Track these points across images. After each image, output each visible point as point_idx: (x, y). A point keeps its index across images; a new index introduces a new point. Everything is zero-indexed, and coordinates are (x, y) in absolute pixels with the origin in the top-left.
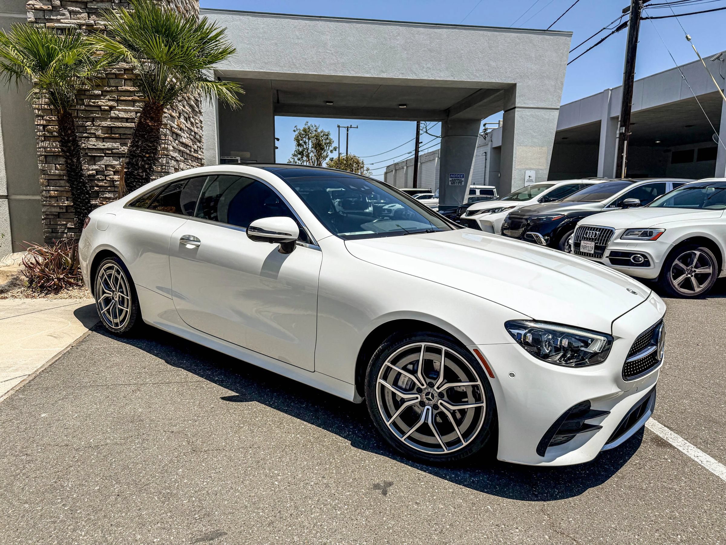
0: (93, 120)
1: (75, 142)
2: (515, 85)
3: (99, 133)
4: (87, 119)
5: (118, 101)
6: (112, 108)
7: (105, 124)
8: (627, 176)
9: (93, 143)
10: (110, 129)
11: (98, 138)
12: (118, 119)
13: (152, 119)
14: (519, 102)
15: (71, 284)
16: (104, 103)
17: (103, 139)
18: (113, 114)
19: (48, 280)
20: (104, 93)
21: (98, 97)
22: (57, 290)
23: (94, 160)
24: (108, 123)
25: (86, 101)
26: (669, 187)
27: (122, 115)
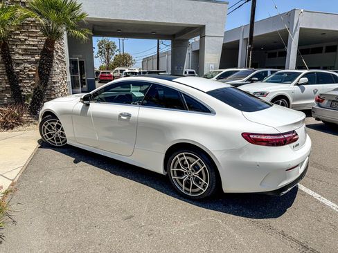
0: (17, 45)
1: (10, 57)
2: (204, 26)
3: (20, 52)
4: (14, 45)
5: (28, 36)
6: (26, 40)
7: (22, 47)
8: (252, 67)
9: (17, 57)
10: (25, 50)
11: (19, 54)
12: (29, 45)
13: (50, 47)
14: (207, 33)
15: (18, 125)
16: (22, 37)
17: (22, 55)
18: (26, 43)
19: (7, 123)
20: (22, 32)
21: (18, 34)
22: (12, 128)
23: (18, 64)
24: (24, 47)
25: (12, 37)
26: (269, 74)
27: (31, 43)
